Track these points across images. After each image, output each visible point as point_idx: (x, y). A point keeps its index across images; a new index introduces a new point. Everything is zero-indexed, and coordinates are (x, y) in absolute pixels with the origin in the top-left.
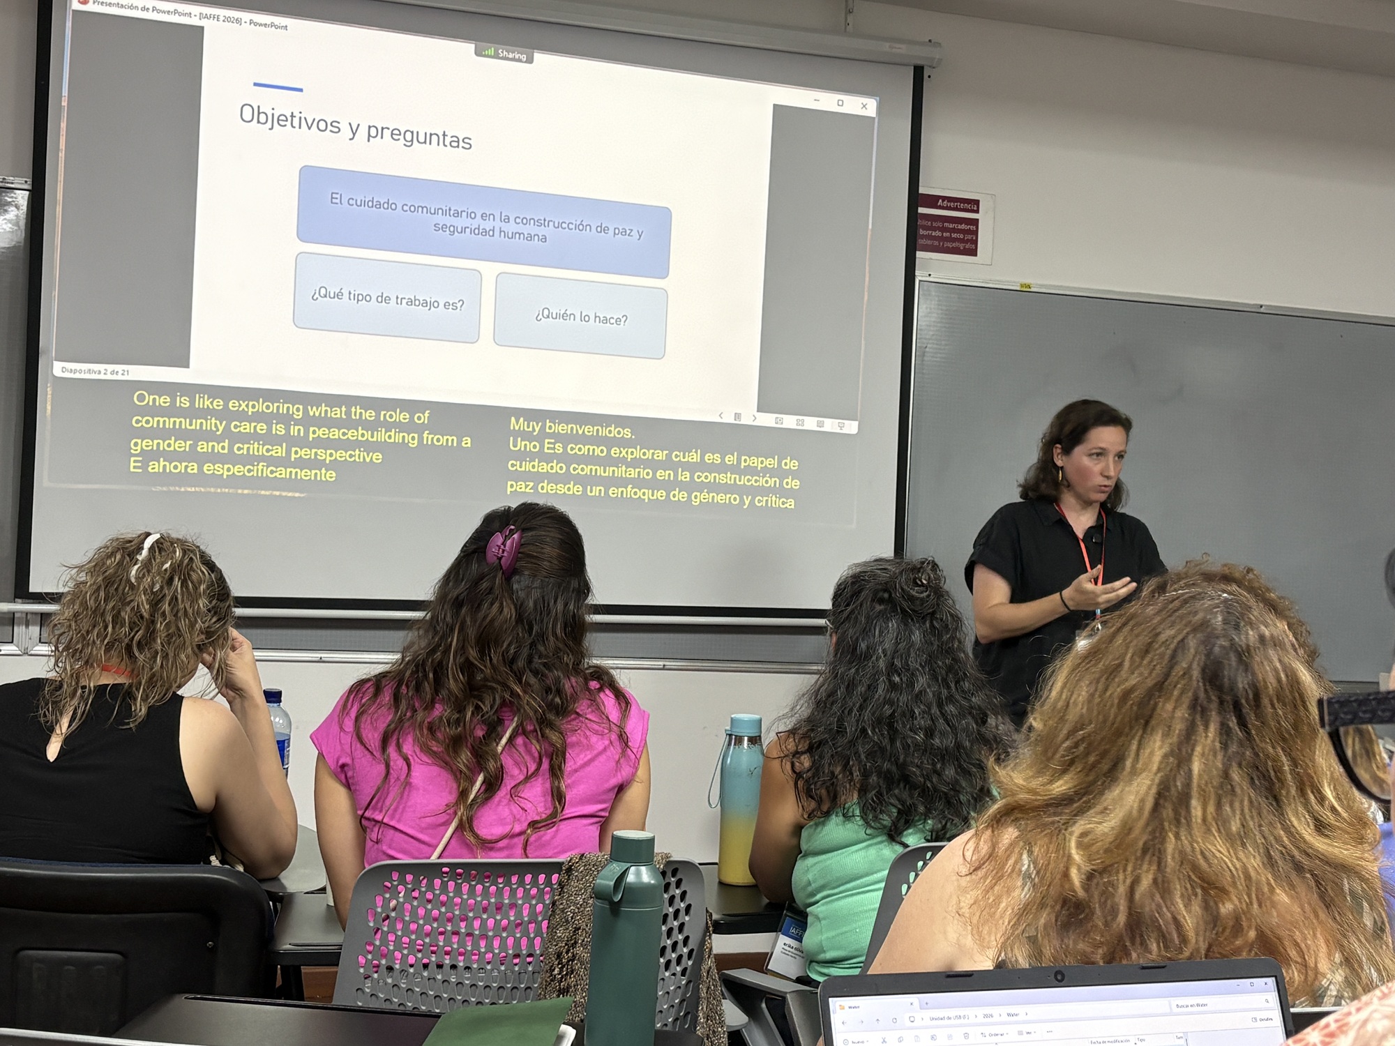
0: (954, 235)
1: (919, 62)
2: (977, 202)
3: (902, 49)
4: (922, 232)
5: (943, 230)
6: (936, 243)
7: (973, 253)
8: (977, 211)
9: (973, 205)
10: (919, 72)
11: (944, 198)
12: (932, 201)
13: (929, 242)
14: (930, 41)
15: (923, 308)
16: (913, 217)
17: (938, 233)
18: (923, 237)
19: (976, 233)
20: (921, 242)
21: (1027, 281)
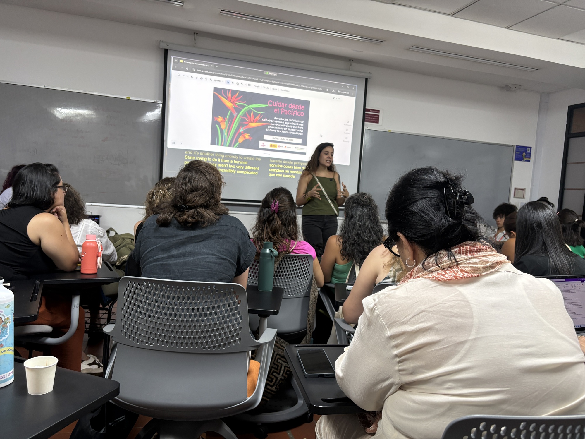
0: (374, 118)
1: (367, 77)
2: (379, 111)
3: (362, 74)
4: (366, 117)
5: (371, 117)
6: (369, 120)
7: (378, 122)
8: (379, 113)
9: (378, 111)
10: (366, 80)
11: (372, 110)
12: (369, 110)
13: (367, 120)
14: (369, 73)
15: (366, 136)
16: (364, 114)
17: (369, 118)
18: (366, 119)
19: (378, 118)
20: (366, 120)
21: (390, 129)
